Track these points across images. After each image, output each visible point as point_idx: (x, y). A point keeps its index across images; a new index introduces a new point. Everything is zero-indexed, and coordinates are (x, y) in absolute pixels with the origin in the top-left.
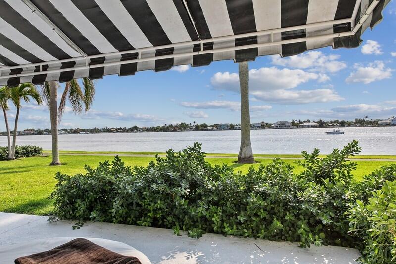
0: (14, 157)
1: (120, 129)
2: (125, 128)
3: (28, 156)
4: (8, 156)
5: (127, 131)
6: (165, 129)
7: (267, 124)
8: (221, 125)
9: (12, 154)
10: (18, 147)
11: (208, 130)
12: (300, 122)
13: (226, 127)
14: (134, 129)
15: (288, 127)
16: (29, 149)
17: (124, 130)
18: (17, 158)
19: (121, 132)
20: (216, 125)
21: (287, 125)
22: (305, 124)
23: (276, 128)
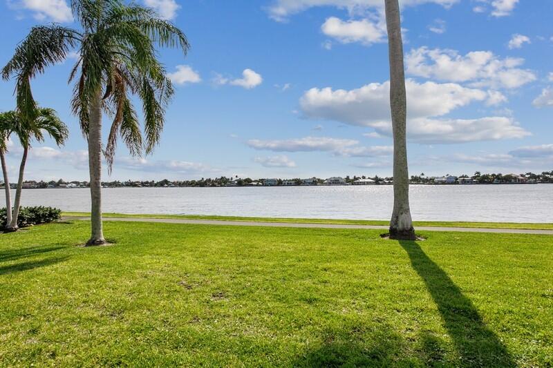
0: (17, 226)
1: (147, 182)
2: (153, 181)
3: (38, 223)
4: (5, 223)
5: (156, 185)
6: (202, 184)
7: (319, 180)
8: (268, 180)
9: (13, 222)
10: (23, 208)
11: (252, 185)
12: (356, 179)
13: (273, 183)
14: (165, 183)
15: (342, 184)
16: (41, 212)
17: (152, 184)
18: (21, 226)
19: (147, 186)
20: (262, 180)
21: (341, 181)
22: (361, 180)
23: (329, 184)
